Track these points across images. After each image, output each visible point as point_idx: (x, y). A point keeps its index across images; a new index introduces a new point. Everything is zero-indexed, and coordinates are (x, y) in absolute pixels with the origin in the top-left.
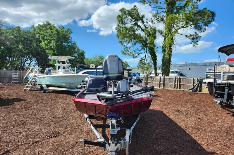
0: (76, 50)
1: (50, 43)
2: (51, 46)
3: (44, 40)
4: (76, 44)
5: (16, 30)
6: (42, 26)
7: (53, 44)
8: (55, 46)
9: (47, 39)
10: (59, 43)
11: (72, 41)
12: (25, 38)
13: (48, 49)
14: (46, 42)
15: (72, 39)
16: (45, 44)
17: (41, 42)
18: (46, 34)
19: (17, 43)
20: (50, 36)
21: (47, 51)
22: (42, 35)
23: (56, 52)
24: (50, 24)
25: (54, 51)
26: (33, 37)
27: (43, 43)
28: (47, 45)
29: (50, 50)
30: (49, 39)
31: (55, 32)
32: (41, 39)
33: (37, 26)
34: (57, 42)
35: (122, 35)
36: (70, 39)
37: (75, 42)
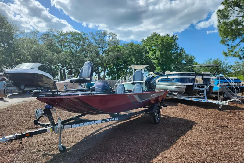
0: (184, 56)
1: (155, 52)
2: (156, 56)
3: (150, 51)
4: (184, 50)
5: (130, 45)
6: (150, 38)
7: (158, 53)
8: (159, 55)
9: (153, 50)
10: (163, 52)
11: (179, 48)
12: (136, 51)
13: (154, 59)
14: (152, 52)
15: (178, 45)
16: (151, 54)
17: (148, 53)
18: (152, 45)
19: (130, 56)
20: (156, 46)
21: (153, 61)
22: (149, 47)
23: (161, 61)
24: (156, 35)
25: (158, 61)
26: (142, 49)
27: (150, 54)
28: (153, 55)
29: (155, 60)
30: (154, 49)
31: (160, 42)
32: (148, 50)
33: (146, 39)
34: (161, 51)
35: (222, 32)
36: (177, 45)
37: (183, 48)
